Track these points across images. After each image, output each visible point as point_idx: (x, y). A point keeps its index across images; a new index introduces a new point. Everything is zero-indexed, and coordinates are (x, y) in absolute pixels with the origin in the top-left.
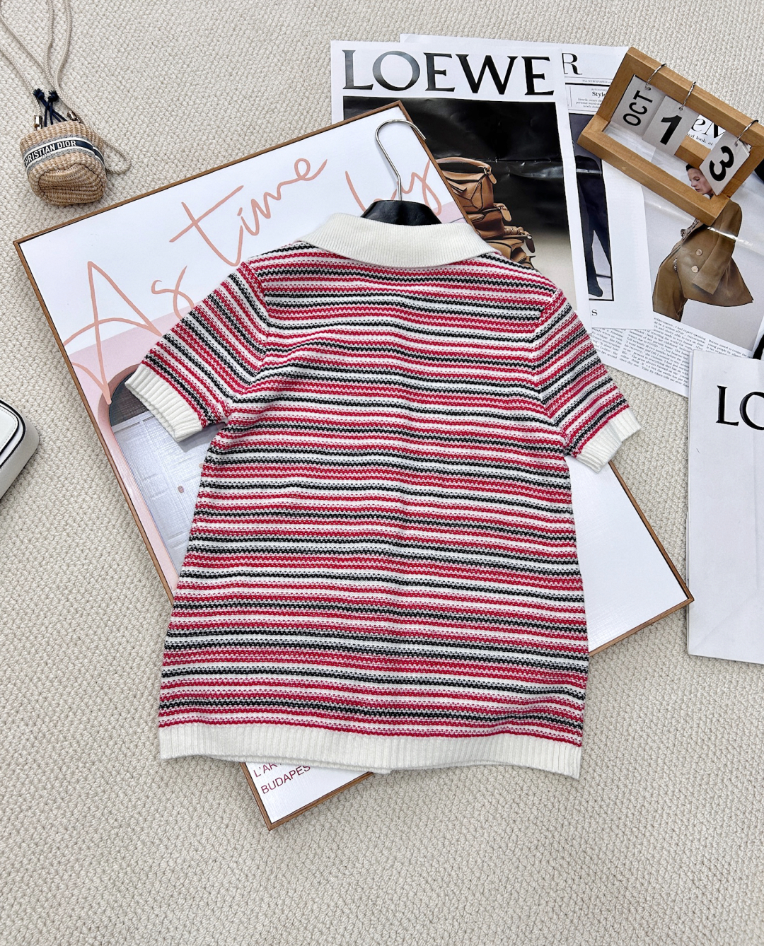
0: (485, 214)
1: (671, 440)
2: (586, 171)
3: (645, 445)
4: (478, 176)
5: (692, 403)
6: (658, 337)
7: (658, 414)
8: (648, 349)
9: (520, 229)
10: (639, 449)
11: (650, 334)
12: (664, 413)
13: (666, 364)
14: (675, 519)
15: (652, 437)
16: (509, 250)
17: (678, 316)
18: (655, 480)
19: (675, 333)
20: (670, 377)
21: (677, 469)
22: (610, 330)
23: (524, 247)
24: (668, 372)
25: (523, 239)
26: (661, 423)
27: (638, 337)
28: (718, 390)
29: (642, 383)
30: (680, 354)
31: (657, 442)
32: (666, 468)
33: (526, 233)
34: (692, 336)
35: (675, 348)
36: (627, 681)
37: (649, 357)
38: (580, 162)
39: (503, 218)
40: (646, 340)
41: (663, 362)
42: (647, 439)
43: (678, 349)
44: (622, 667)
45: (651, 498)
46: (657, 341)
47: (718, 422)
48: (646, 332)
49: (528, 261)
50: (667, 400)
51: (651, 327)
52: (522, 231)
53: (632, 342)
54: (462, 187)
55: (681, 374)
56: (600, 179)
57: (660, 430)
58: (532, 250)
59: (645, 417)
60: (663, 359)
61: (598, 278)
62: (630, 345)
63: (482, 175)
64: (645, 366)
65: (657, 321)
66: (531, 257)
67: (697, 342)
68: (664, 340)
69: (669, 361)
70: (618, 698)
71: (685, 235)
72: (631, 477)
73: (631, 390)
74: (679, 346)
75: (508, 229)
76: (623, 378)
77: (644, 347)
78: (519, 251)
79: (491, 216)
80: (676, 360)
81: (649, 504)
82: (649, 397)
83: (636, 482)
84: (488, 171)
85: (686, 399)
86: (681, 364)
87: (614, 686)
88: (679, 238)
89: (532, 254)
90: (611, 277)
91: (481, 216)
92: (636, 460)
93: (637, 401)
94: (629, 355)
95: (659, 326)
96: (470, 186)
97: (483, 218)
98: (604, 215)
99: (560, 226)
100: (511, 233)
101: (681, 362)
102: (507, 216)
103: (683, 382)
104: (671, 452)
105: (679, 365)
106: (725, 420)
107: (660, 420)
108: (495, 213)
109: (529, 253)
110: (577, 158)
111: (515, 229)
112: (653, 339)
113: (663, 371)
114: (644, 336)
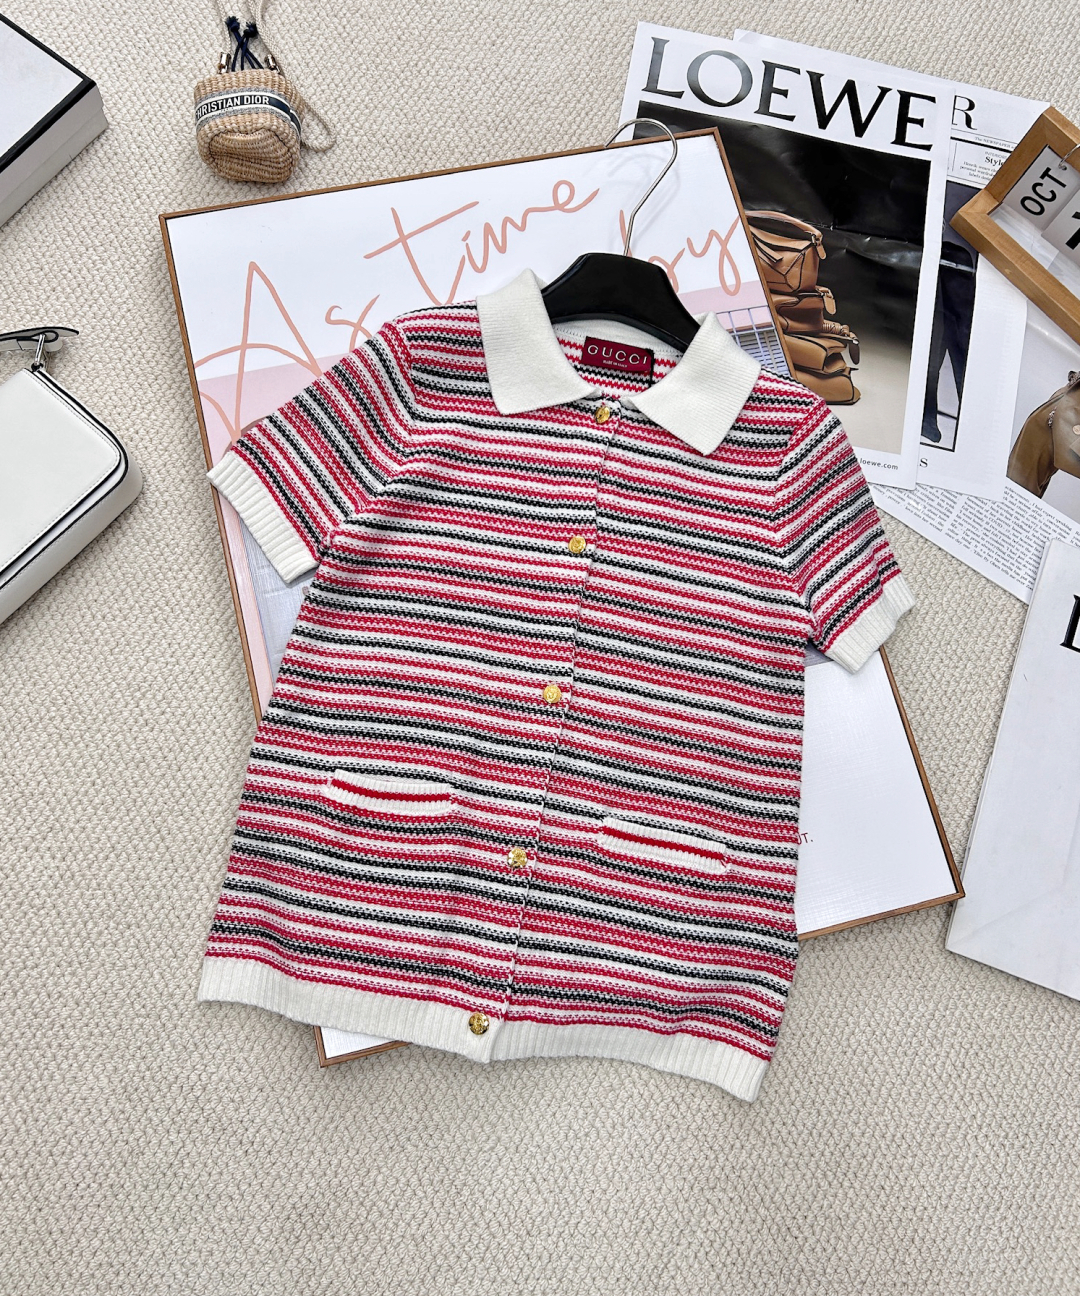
0: (801, 298)
1: (993, 659)
2: (953, 265)
3: (955, 658)
4: (802, 245)
5: (1033, 611)
6: (1005, 514)
7: (982, 619)
8: (988, 527)
9: (845, 328)
10: (946, 662)
11: (995, 507)
12: (992, 620)
13: (1008, 552)
14: (975, 767)
15: (967, 649)
16: (823, 354)
17: (1039, 490)
18: (960, 709)
19: (1030, 512)
20: (1011, 573)
21: (993, 699)
22: (940, 491)
23: (846, 354)
24: (1008, 564)
25: (846, 343)
26: (985, 633)
27: (977, 508)
28: (1074, 600)
29: (970, 572)
30: (1031, 543)
31: (974, 657)
32: (978, 695)
33: (852, 335)
34: (1054, 521)
35: (1025, 534)
36: (861, 973)
37: (987, 539)
38: (948, 250)
39: (825, 308)
40: (988, 514)
41: (1004, 550)
42: (959, 651)
43: (1030, 535)
44: (859, 953)
45: (948, 732)
46: (1002, 518)
47: (1063, 644)
48: (990, 504)
49: (846, 373)
50: (1000, 603)
51: (999, 497)
52: (846, 331)
53: (967, 513)
54: (777, 255)
55: (1026, 571)
56: (970, 279)
57: (981, 641)
58: (856, 360)
59: (964, 620)
60: (1006, 545)
61: (938, 416)
62: (963, 517)
63: (807, 243)
64: (978, 550)
65: (1008, 491)
66: (852, 369)
67: (1059, 531)
68: (1013, 519)
69: (1014, 550)
70: (845, 993)
71: (1074, 381)
72: (926, 698)
73: (953, 579)
74: (1032, 532)
75: (828, 324)
76: (945, 561)
77: (983, 524)
78: (836, 357)
79: (809, 303)
80: (1023, 550)
81: (944, 740)
82: (975, 594)
83: (932, 706)
84: (817, 239)
85: (1025, 606)
86: (1030, 557)
87: (842, 976)
88: (1064, 383)
89: (854, 366)
90: (957, 419)
91: (795, 299)
92: (938, 677)
93: (958, 596)
94: (960, 530)
95: (1009, 498)
96: (788, 256)
97: (797, 303)
98: (966, 331)
99: (900, 335)
100: (831, 331)
101: (1030, 555)
102: (831, 306)
103: (1027, 583)
104: (990, 674)
105: (1027, 559)
106: (1074, 644)
107: (983, 628)
108: (815, 299)
109: (849, 364)
110: (945, 245)
111: (838, 326)
112: (998, 515)
113: (1003, 561)
114: (986, 508)
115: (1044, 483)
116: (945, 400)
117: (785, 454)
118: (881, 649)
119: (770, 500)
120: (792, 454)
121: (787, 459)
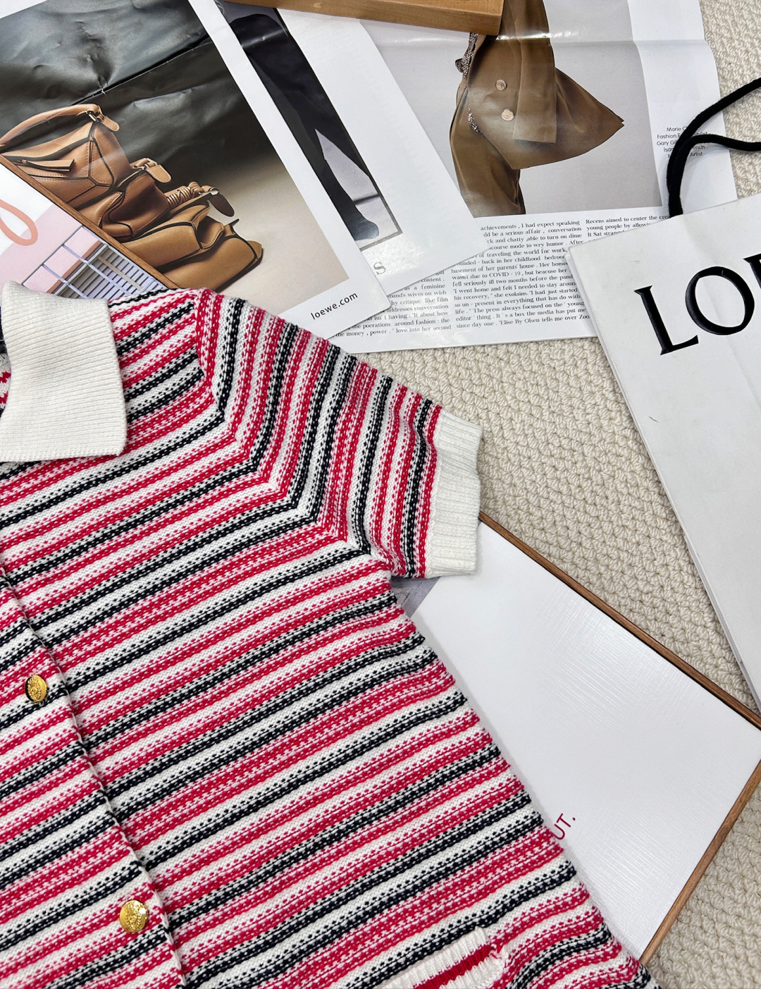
0: (122, 189)
1: (605, 423)
3: (566, 454)
4: (83, 132)
5: (608, 340)
6: (502, 258)
7: (562, 389)
8: (495, 285)
9: (193, 186)
10: (561, 466)
11: (486, 258)
12: (572, 382)
13: (535, 297)
14: (677, 559)
15: (572, 434)
16: (190, 231)
17: (516, 204)
18: (613, 507)
19: (525, 236)
20: (553, 316)
21: (638, 469)
22: (419, 286)
23: (214, 213)
24: (545, 309)
25: (204, 201)
26: (575, 402)
27: (469, 274)
28: (639, 297)
29: (512, 349)
30: (551, 268)
31: (585, 438)
32: (620, 476)
33: (206, 188)
34: (556, 227)
35: (536, 263)
36: (740, 909)
37: (502, 299)
38: (241, 29)
39: (157, 182)
40: (485, 272)
41: (529, 296)
42: (564, 442)
43: (543, 261)
44: (719, 888)
45: (620, 543)
46: (503, 264)
47: (663, 353)
48: (479, 259)
49: (229, 233)
50: (567, 357)
51: (482, 244)
52: (197, 189)
53: (463, 287)
54: (65, 162)
55: (568, 303)
57: (578, 414)
58: (229, 211)
59: (545, 405)
60: (527, 291)
61: (359, 207)
62: (462, 295)
63: (89, 125)
64: (503, 318)
65: (488, 232)
66: (231, 225)
67: (568, 234)
68: (514, 257)
69: (539, 289)
70: (739, 951)
71: (466, 69)
72: (570, 524)
73: (500, 369)
74: (542, 256)
75: (172, 195)
76: (478, 356)
77: (488, 286)
78: (207, 223)
79: (133, 190)
80: (549, 281)
81: (624, 555)
82: (535, 368)
83: (582, 528)
84: (96, 114)
85: (594, 340)
86: (560, 283)
87: (721, 932)
88: (458, 77)
89: (232, 219)
90: (379, 194)
91: (117, 195)
92: (564, 489)
93: (519, 384)
94: (468, 312)
95: (494, 238)
96: (77, 155)
97: (123, 197)
98: (320, 97)
99: (262, 150)
100: (180, 200)
101: (558, 281)
102: (162, 175)
103: (577, 314)
104: (614, 443)
105: (559, 288)
106: (674, 343)
107: (570, 398)
108: (140, 179)
109: (225, 220)
110: (235, 26)
111: (184, 190)
112: (496, 265)
113: (536, 310)
114: (479, 266)
115: (516, 195)
116: (353, 186)
117: (208, 384)
118: (482, 518)
119: (234, 449)
120: (216, 380)
121: (215, 389)
